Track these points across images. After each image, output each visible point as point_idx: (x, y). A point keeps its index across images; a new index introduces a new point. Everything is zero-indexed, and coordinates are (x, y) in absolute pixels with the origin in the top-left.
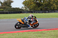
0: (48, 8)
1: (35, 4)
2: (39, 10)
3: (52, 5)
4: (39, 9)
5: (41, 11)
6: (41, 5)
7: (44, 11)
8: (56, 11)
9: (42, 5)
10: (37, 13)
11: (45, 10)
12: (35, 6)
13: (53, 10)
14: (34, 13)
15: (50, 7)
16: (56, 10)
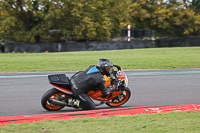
0: (65, 31)
1: (14, 18)
2: (28, 42)
3: (78, 21)
4: (30, 36)
5: (35, 46)
6: (36, 23)
7: (47, 45)
8: (93, 44)
9: (41, 20)
10: (21, 52)
11: (51, 42)
12: (13, 24)
13: (81, 41)
14: (11, 51)
15: (71, 29)
16: (92, 40)
